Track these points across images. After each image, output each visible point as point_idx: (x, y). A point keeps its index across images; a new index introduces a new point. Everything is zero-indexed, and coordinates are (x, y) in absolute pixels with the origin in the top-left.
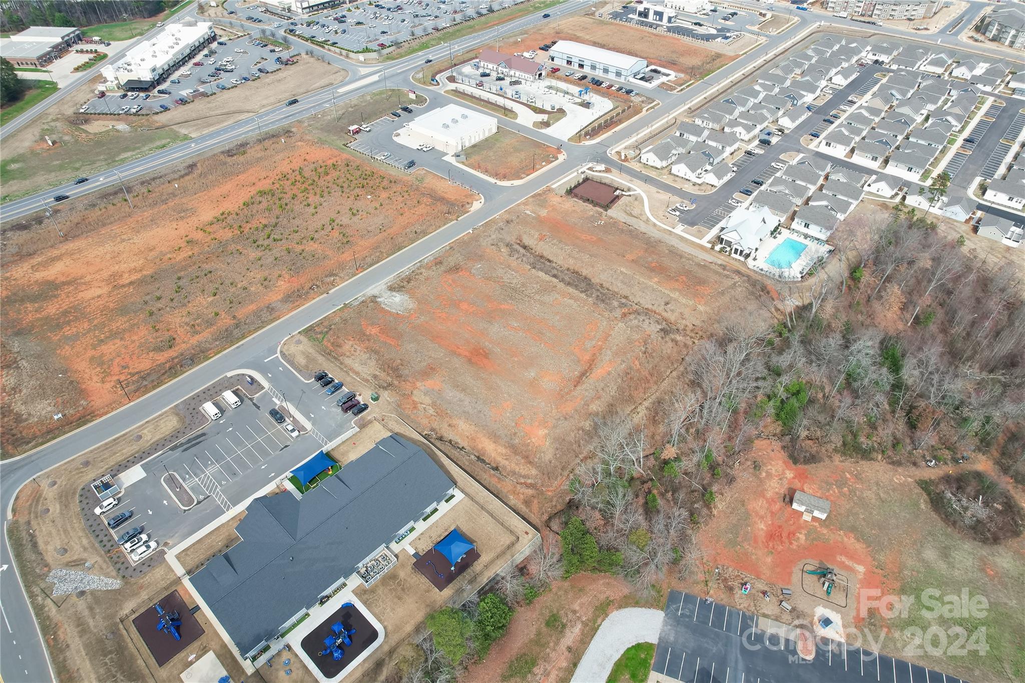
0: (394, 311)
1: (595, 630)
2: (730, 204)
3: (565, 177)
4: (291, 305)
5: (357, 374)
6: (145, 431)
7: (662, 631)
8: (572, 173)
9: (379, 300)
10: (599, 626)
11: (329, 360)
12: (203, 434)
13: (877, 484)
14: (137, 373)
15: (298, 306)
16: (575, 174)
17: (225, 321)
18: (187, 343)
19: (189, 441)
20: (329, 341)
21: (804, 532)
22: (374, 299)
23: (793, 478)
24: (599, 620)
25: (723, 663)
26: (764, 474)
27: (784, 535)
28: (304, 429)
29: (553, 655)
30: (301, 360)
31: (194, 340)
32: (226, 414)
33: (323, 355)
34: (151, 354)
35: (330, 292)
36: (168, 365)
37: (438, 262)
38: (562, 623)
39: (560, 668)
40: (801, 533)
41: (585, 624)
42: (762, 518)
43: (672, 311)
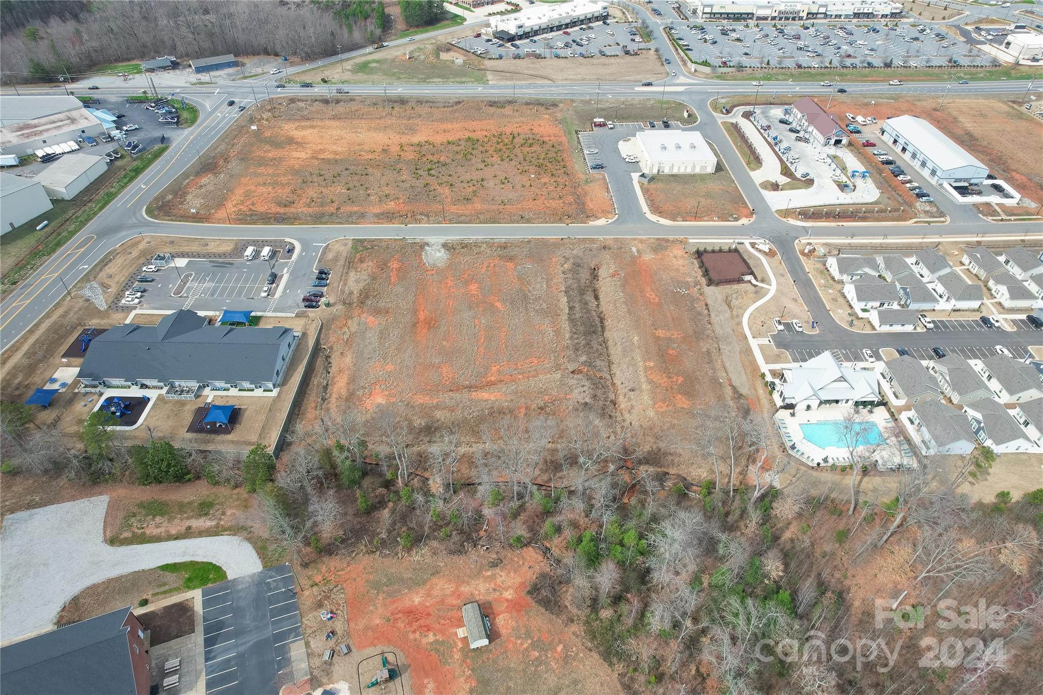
0: (425, 261)
1: (216, 534)
2: (863, 354)
3: (716, 239)
4: (376, 221)
6: (212, 244)
7: (244, 578)
8: (729, 239)
9: (427, 248)
10: (222, 535)
12: (232, 264)
13: (575, 682)
15: (379, 223)
16: (732, 241)
19: (223, 263)
21: (440, 637)
22: (423, 246)
23: (507, 600)
24: (227, 533)
25: (237, 634)
26: (489, 573)
27: (421, 622)
28: (273, 295)
29: (177, 521)
30: (330, 256)
32: (256, 261)
35: (409, 226)
36: (271, 216)
37: (504, 246)
38: (209, 511)
39: (168, 531)
40: (435, 635)
41: (217, 526)
42: (429, 595)
43: (630, 400)
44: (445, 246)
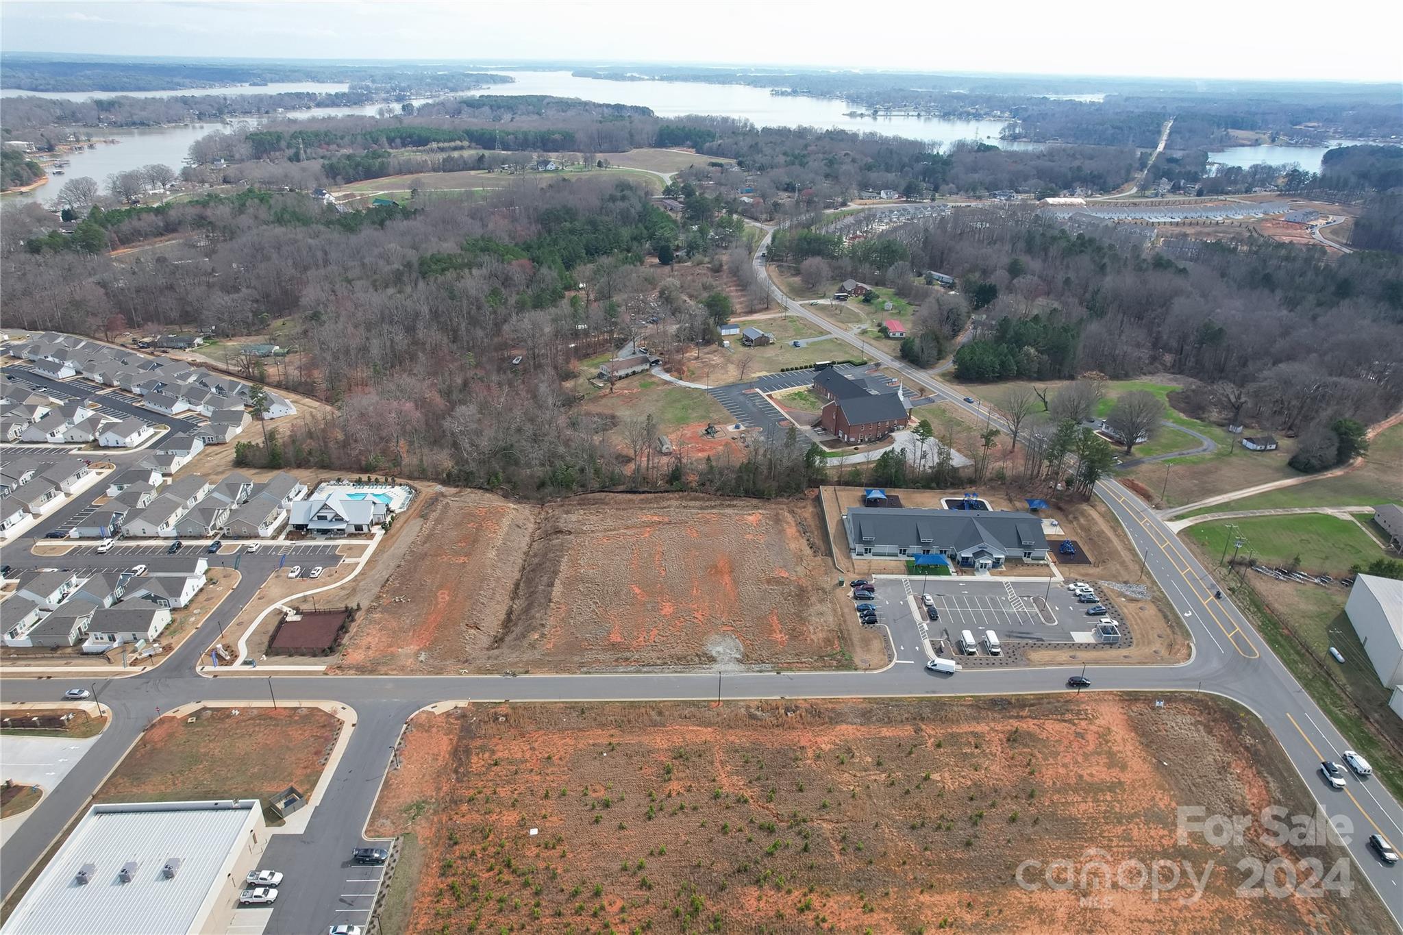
4: (837, 706)
5: (835, 610)
9: (739, 656)
11: (849, 634)
14: (1065, 721)
17: (932, 732)
18: (992, 729)
20: (833, 649)
22: (745, 659)
28: (916, 598)
30: (876, 645)
31: (981, 728)
33: (851, 639)
34: (1044, 736)
35: (778, 698)
36: (1025, 713)
44: (712, 660)
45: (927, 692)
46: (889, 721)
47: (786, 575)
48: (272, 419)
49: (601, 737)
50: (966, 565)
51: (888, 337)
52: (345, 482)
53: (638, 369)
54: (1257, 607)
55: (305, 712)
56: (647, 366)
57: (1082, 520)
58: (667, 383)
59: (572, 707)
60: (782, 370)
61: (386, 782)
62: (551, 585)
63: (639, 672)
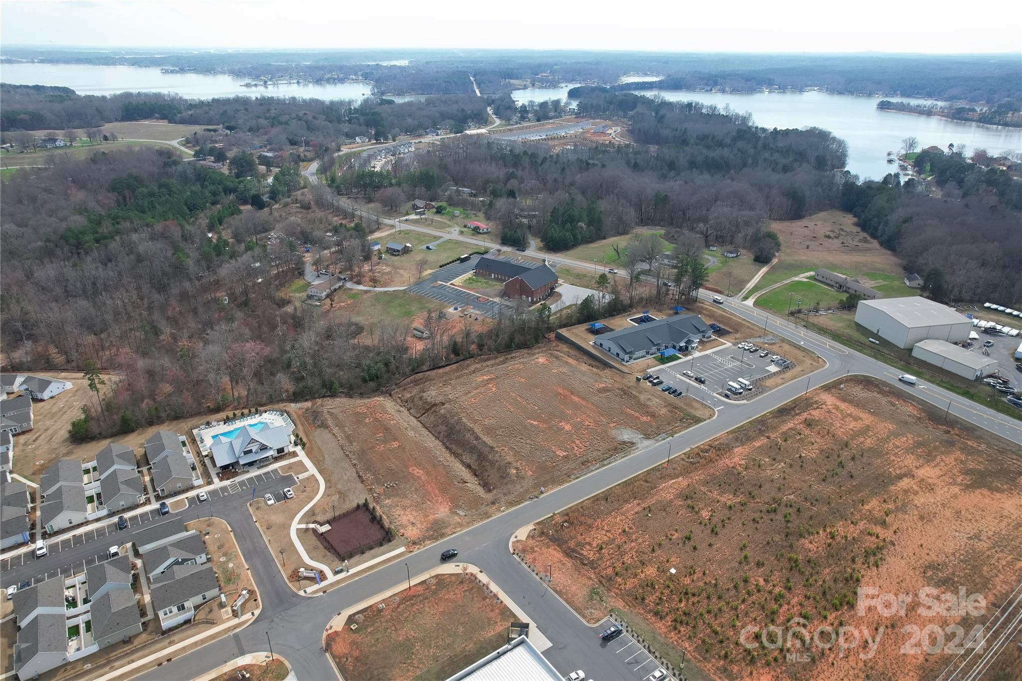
0: (629, 429)
5: (653, 395)
9: (642, 436)
11: (677, 405)
14: (816, 408)
17: (774, 435)
18: (795, 423)
20: (680, 414)
22: (647, 436)
28: (682, 375)
31: (790, 425)
33: (681, 407)
34: (817, 418)
35: (689, 448)
36: (798, 411)
44: (632, 443)
45: (748, 419)
46: (750, 439)
47: (603, 385)
48: (52, 398)
49: (632, 508)
50: (685, 350)
51: (480, 233)
52: (214, 423)
53: (337, 286)
54: (822, 331)
55: (434, 581)
56: (341, 284)
57: (705, 312)
58: (366, 292)
59: (596, 499)
60: (441, 267)
61: (556, 591)
62: (477, 438)
63: (604, 465)
